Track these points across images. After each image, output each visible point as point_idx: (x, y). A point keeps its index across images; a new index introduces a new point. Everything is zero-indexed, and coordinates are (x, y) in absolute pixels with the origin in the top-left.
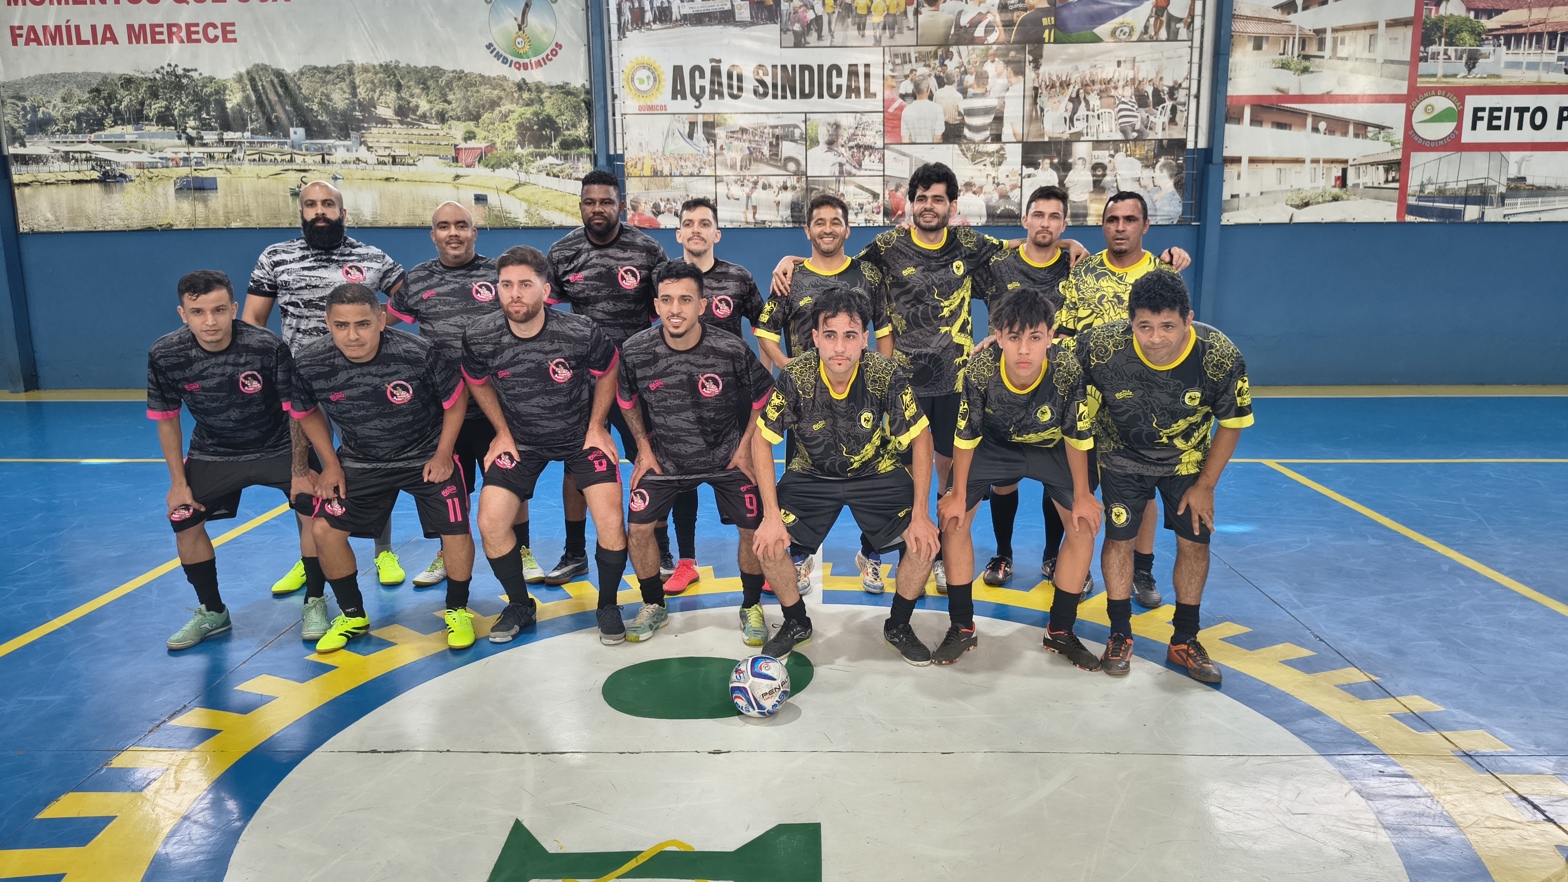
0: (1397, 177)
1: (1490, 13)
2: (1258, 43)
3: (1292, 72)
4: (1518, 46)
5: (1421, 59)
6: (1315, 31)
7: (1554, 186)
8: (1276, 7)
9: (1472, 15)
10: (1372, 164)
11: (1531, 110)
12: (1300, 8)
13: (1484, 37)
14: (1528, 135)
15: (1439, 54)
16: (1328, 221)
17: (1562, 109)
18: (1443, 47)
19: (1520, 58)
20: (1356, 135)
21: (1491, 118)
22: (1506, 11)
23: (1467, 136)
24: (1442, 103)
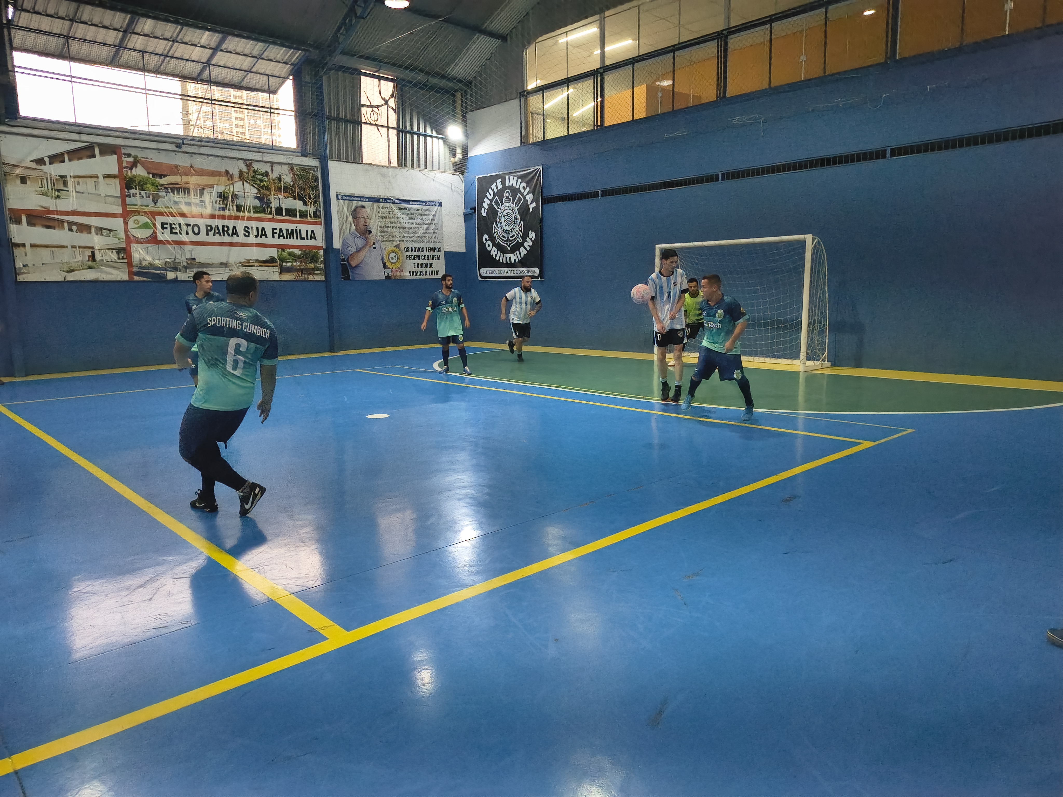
0: (125, 257)
1: (161, 176)
2: (23, 180)
3: (50, 198)
4: (178, 193)
5: (127, 196)
6: (59, 176)
7: (210, 263)
8: (31, 161)
9: (151, 176)
10: (109, 249)
11: (191, 226)
12: (47, 163)
13: (160, 187)
14: (192, 237)
15: (136, 194)
16: (89, 279)
17: (207, 226)
18: (138, 191)
19: (181, 200)
20: (97, 234)
21: (172, 228)
22: (169, 176)
23: (160, 237)
24: (144, 219)
